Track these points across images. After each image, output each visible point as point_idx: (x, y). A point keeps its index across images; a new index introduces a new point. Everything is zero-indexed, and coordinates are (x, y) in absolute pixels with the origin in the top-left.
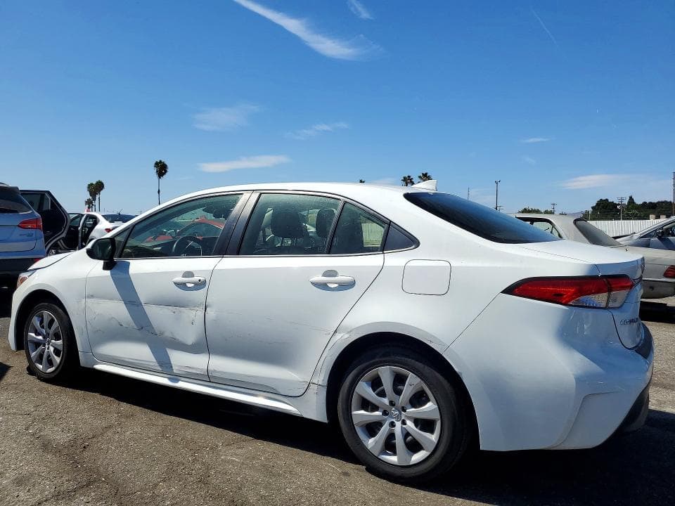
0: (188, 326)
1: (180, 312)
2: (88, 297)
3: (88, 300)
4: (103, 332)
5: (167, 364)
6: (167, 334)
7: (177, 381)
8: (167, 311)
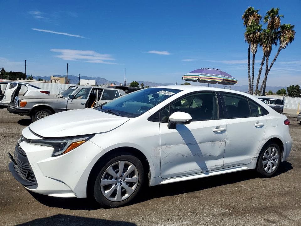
0: (217, 149)
1: (215, 143)
2: (162, 145)
3: (163, 147)
4: (171, 162)
5: (204, 168)
6: (208, 154)
7: (208, 174)
8: (209, 144)
